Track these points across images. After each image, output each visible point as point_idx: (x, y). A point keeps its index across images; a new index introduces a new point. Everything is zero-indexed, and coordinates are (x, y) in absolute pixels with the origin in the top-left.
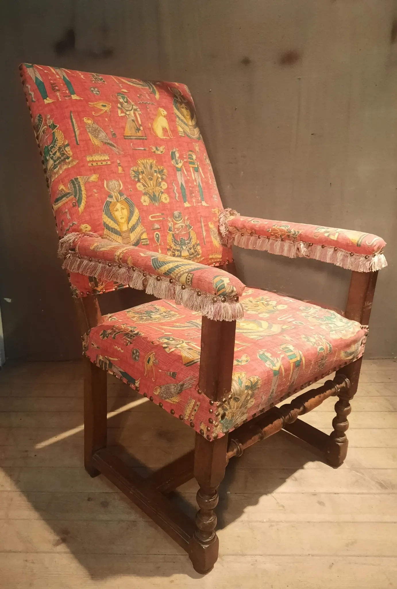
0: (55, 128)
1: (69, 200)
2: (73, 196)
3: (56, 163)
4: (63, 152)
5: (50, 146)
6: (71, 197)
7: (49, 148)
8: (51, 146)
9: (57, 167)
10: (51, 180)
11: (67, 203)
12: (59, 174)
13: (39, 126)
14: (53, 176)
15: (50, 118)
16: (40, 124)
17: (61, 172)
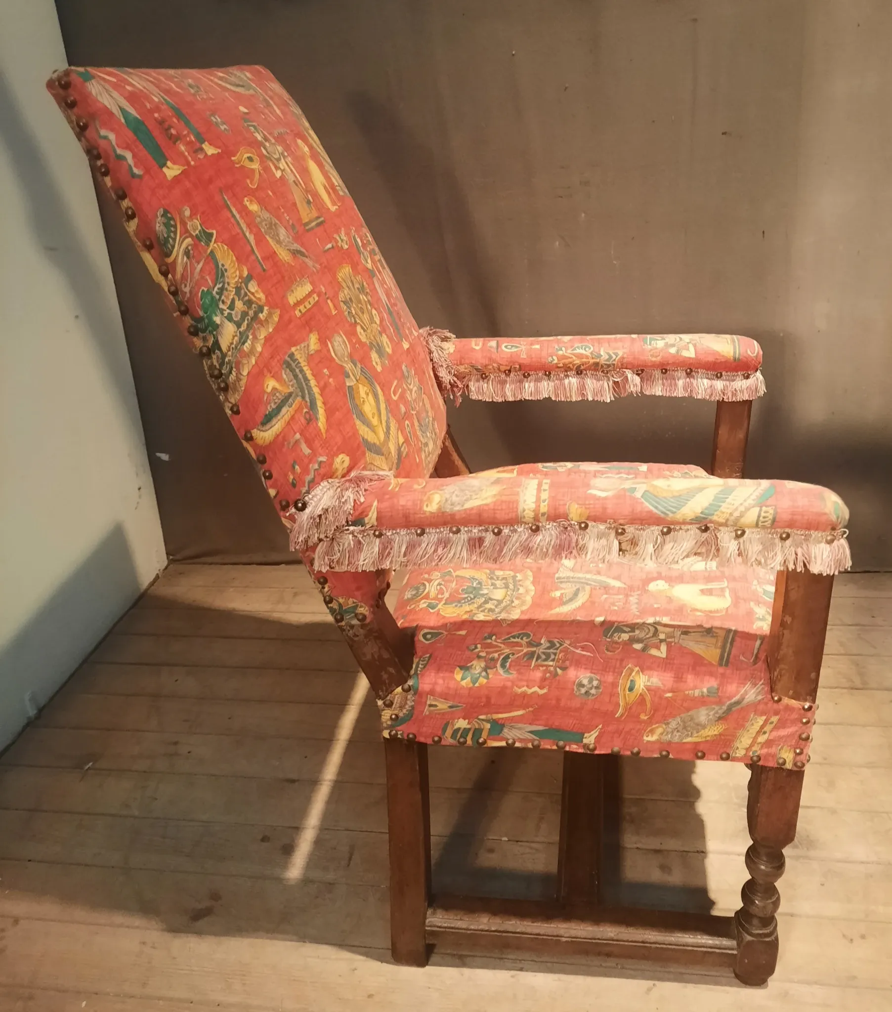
0: (211, 241)
1: (296, 411)
2: (299, 399)
3: (242, 329)
4: (247, 298)
5: (216, 289)
6: (296, 402)
7: (214, 293)
8: (218, 289)
9: (247, 337)
10: (239, 373)
11: (293, 418)
12: (257, 355)
13: (171, 241)
14: (245, 361)
15: (191, 217)
16: (172, 235)
17: (259, 349)
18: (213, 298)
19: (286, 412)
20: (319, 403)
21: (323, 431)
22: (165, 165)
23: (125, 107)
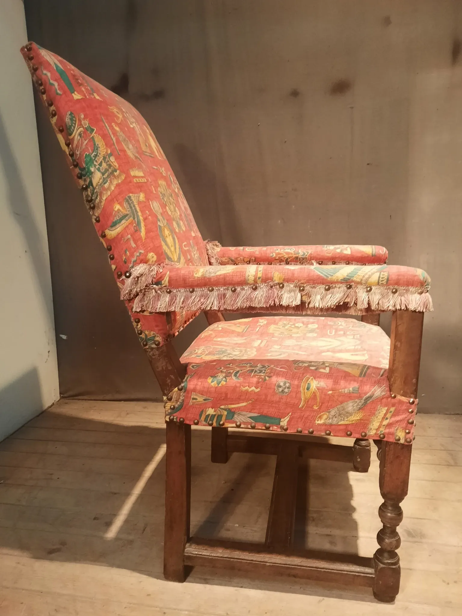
0: (93, 132)
1: (130, 224)
2: (132, 218)
3: (104, 177)
4: (109, 163)
5: (93, 154)
6: (130, 219)
7: (92, 156)
8: (94, 155)
9: (107, 181)
10: (101, 198)
11: (127, 227)
12: (111, 191)
13: (73, 128)
14: (104, 192)
15: (84, 119)
16: (73, 125)
17: (113, 188)
18: (91, 159)
19: (124, 223)
20: (142, 224)
21: (143, 239)
22: (73, 92)
23: (57, 63)
